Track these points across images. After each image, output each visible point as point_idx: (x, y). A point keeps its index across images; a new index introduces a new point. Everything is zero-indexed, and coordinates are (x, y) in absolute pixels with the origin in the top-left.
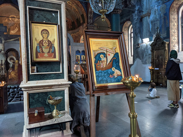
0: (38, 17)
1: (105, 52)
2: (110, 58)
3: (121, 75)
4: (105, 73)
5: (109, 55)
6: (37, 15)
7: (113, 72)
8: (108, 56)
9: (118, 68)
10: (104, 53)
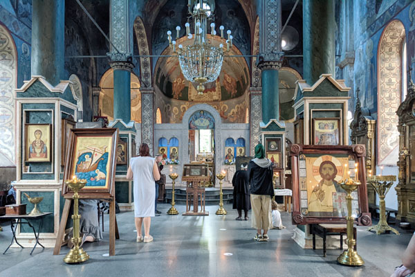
0: (34, 118)
1: (93, 152)
2: (96, 159)
3: (105, 179)
4: (86, 175)
5: (96, 155)
6: (33, 116)
7: (96, 175)
8: (94, 156)
9: (104, 170)
10: (91, 153)
